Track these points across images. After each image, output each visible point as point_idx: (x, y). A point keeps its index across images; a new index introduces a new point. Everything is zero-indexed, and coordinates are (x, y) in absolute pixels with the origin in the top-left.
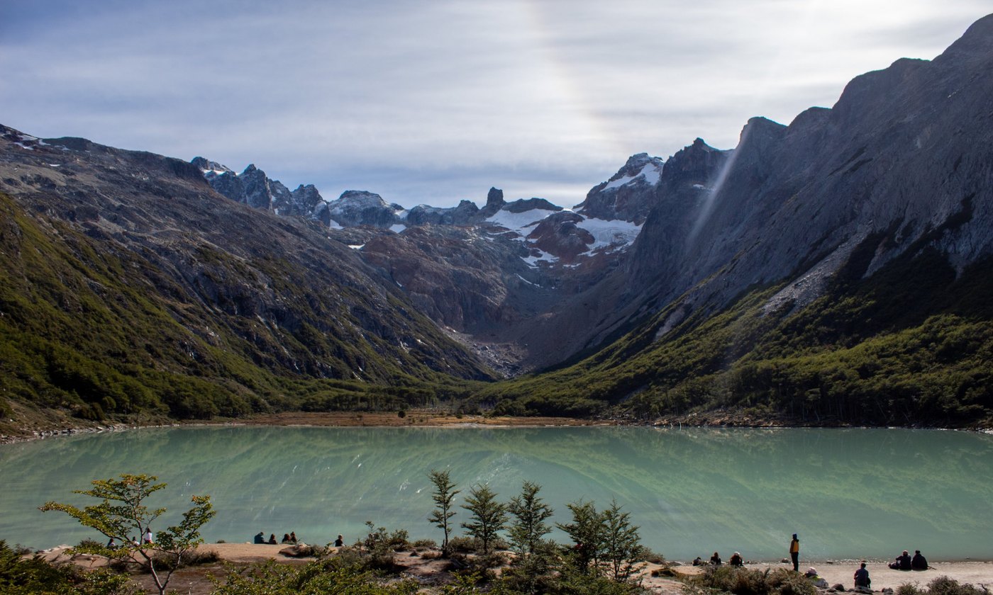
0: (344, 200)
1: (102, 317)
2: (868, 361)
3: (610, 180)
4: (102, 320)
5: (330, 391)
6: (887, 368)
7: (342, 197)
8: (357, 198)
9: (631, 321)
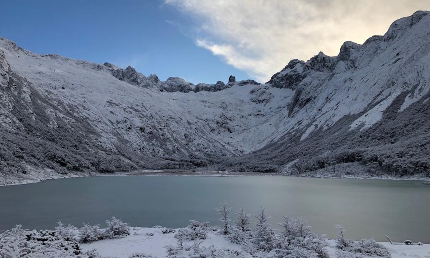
0: (169, 81)
1: (66, 130)
2: (402, 149)
3: (281, 71)
4: (66, 131)
5: (164, 161)
6: (411, 153)
7: (168, 80)
8: (174, 80)
9: (290, 132)
